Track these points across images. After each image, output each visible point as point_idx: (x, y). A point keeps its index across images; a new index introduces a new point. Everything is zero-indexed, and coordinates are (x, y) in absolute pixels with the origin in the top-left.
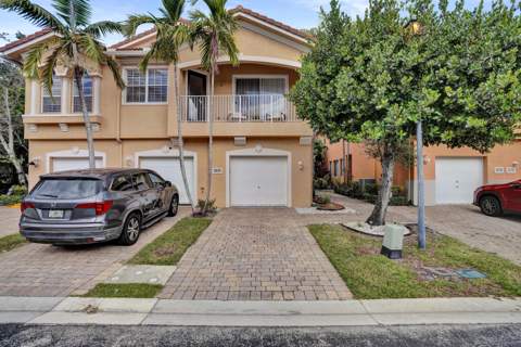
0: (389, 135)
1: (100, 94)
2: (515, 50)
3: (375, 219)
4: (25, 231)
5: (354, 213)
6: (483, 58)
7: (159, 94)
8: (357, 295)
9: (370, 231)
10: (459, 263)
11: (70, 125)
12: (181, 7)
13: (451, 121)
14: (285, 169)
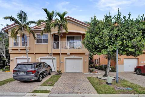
0: (109, 53)
1: (29, 41)
2: (142, 31)
3: (105, 75)
4: (14, 77)
5: (100, 74)
6: (133, 33)
7: (45, 41)
8: (99, 93)
9: (104, 79)
10: (127, 86)
11: (21, 49)
12: (52, 18)
13: (125, 49)
14: (81, 62)
